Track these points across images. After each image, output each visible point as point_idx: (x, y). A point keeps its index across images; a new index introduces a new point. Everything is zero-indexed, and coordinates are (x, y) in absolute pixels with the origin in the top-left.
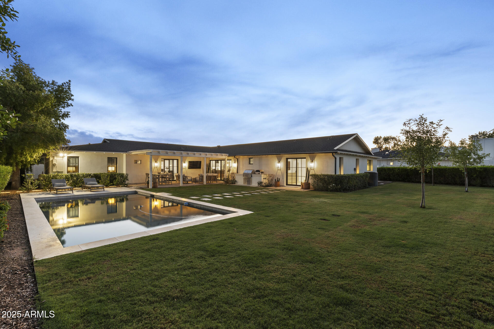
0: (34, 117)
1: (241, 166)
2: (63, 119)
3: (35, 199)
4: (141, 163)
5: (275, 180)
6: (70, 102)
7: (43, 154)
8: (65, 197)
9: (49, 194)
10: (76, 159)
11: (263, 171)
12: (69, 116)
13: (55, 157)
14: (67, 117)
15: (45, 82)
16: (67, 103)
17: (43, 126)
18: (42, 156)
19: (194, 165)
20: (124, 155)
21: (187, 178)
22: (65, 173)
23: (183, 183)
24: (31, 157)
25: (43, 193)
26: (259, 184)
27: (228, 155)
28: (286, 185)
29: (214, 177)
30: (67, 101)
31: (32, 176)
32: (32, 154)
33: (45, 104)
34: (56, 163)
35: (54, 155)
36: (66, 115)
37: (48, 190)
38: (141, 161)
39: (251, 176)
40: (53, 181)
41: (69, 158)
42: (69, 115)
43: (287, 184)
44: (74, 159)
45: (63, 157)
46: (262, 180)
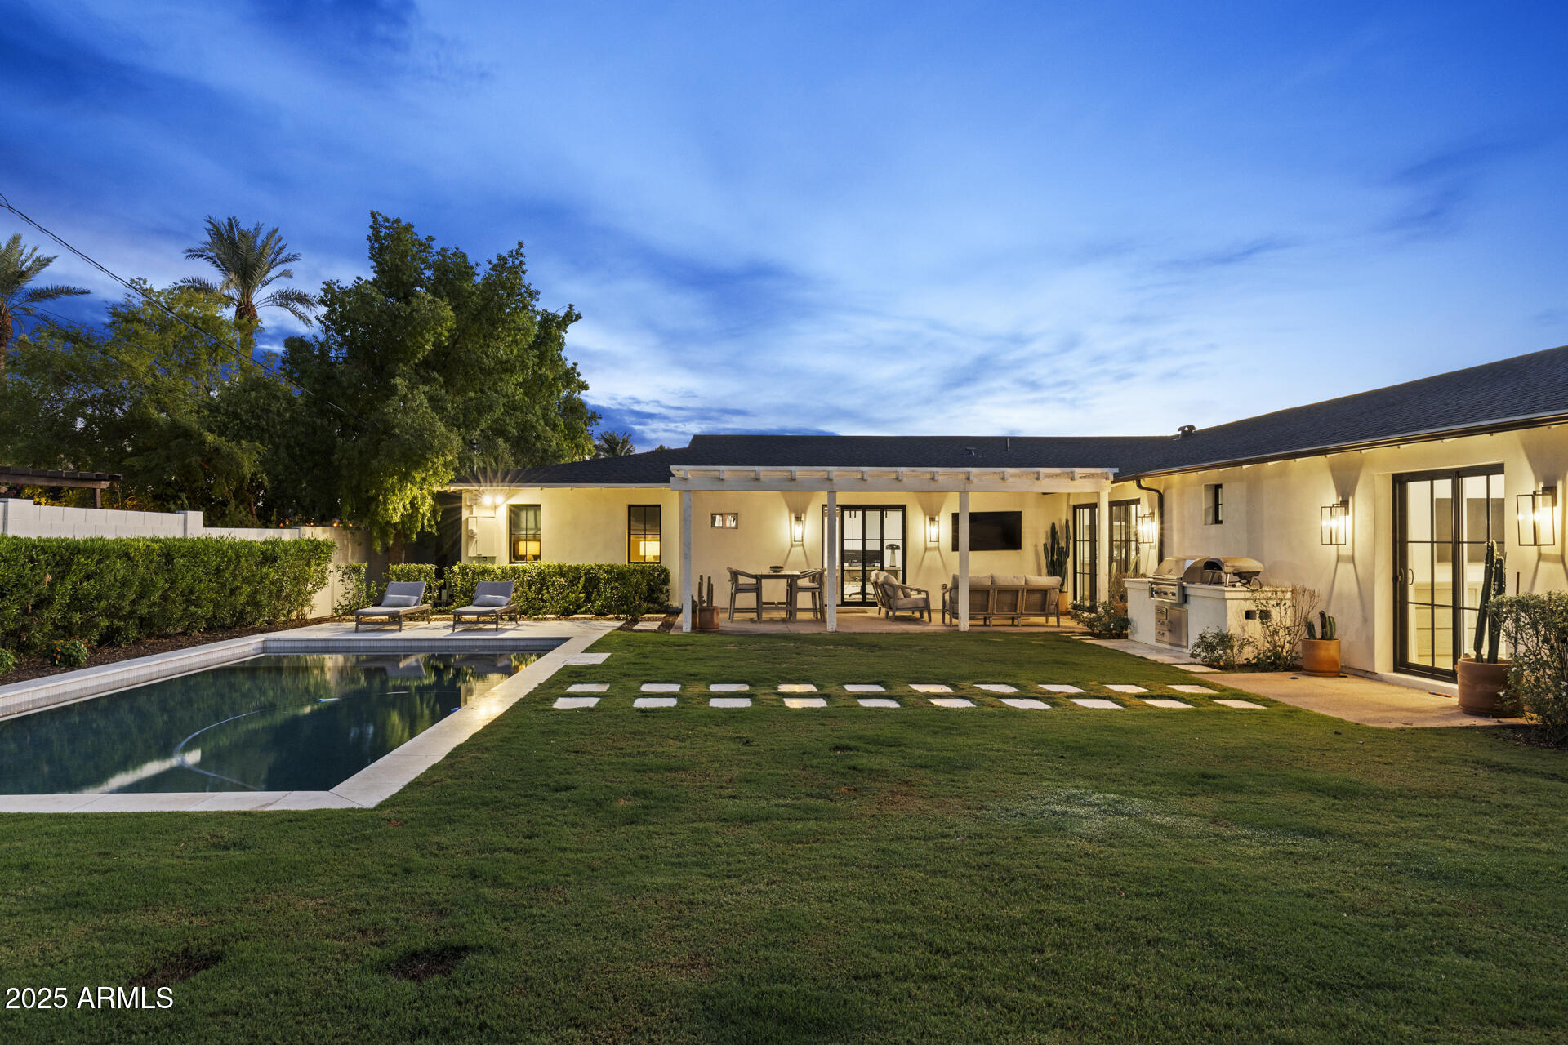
1: (1175, 538)
4: (737, 526)
5: (1311, 627)
10: (533, 512)
13: (476, 509)
20: (675, 494)
21: (906, 595)
22: (506, 562)
26: (1206, 647)
28: (1394, 669)
29: (1037, 597)
34: (477, 529)
35: (471, 500)
38: (736, 516)
39: (1185, 598)
41: (515, 512)
43: (1401, 663)
44: (527, 513)
45: (495, 507)
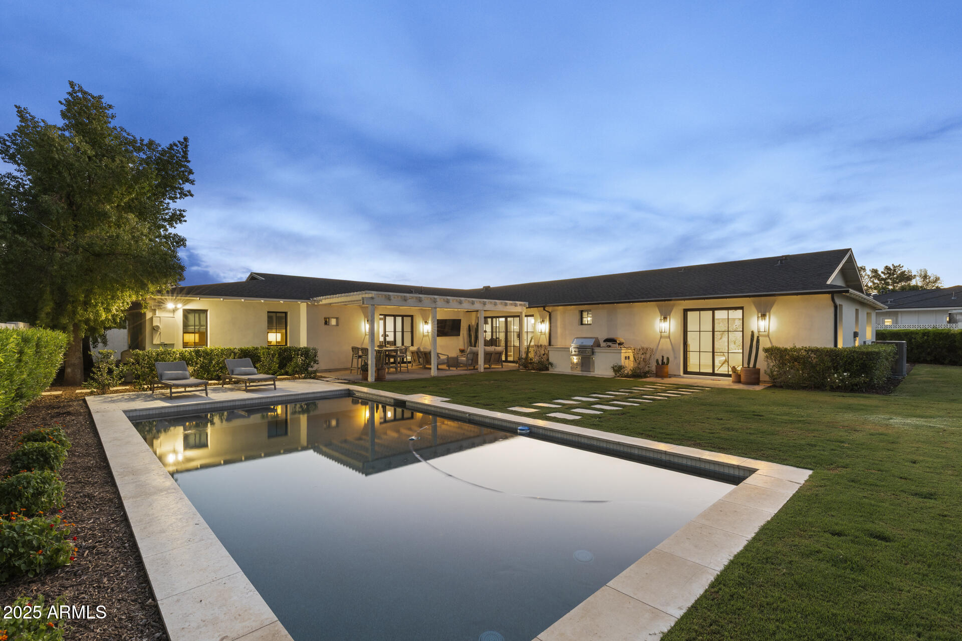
0: (114, 219)
1: (559, 331)
2: (172, 226)
3: (125, 412)
4: (337, 325)
5: (657, 361)
6: (187, 187)
7: (132, 303)
8: (194, 408)
9: (152, 398)
10: (202, 315)
11: (622, 340)
12: (185, 219)
13: (157, 312)
14: (181, 221)
15: (135, 141)
16: (180, 189)
17: (133, 237)
18: (130, 308)
19: (446, 328)
20: (303, 306)
22: (179, 348)
23: (438, 369)
24: (107, 310)
25: (138, 397)
26: (615, 371)
27: (527, 304)
28: (684, 374)
29: (498, 355)
30: (180, 184)
31: (111, 354)
32: (108, 305)
33: (136, 187)
34: (159, 325)
35: (155, 306)
36: (178, 217)
37: (146, 387)
38: (337, 318)
39: (593, 353)
40: (159, 365)
41: (187, 313)
42: (184, 217)
43: (686, 372)
44: (197, 315)
45: (174, 311)
46: (624, 362)
